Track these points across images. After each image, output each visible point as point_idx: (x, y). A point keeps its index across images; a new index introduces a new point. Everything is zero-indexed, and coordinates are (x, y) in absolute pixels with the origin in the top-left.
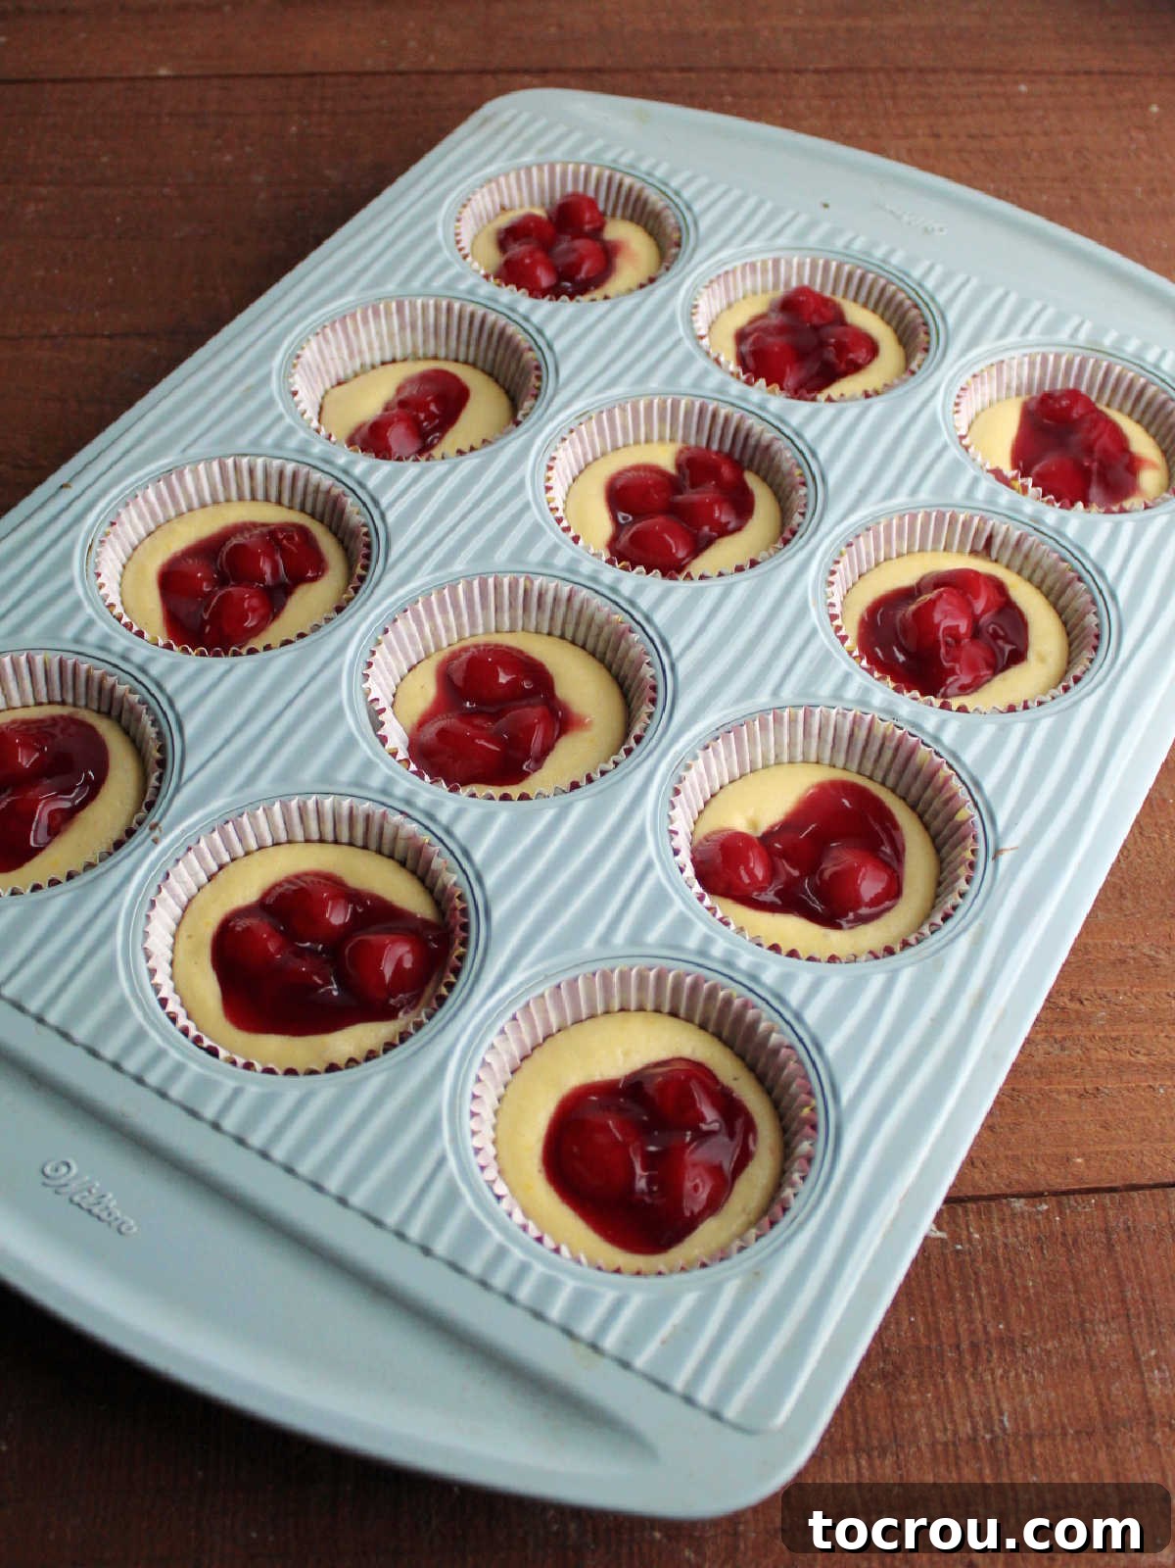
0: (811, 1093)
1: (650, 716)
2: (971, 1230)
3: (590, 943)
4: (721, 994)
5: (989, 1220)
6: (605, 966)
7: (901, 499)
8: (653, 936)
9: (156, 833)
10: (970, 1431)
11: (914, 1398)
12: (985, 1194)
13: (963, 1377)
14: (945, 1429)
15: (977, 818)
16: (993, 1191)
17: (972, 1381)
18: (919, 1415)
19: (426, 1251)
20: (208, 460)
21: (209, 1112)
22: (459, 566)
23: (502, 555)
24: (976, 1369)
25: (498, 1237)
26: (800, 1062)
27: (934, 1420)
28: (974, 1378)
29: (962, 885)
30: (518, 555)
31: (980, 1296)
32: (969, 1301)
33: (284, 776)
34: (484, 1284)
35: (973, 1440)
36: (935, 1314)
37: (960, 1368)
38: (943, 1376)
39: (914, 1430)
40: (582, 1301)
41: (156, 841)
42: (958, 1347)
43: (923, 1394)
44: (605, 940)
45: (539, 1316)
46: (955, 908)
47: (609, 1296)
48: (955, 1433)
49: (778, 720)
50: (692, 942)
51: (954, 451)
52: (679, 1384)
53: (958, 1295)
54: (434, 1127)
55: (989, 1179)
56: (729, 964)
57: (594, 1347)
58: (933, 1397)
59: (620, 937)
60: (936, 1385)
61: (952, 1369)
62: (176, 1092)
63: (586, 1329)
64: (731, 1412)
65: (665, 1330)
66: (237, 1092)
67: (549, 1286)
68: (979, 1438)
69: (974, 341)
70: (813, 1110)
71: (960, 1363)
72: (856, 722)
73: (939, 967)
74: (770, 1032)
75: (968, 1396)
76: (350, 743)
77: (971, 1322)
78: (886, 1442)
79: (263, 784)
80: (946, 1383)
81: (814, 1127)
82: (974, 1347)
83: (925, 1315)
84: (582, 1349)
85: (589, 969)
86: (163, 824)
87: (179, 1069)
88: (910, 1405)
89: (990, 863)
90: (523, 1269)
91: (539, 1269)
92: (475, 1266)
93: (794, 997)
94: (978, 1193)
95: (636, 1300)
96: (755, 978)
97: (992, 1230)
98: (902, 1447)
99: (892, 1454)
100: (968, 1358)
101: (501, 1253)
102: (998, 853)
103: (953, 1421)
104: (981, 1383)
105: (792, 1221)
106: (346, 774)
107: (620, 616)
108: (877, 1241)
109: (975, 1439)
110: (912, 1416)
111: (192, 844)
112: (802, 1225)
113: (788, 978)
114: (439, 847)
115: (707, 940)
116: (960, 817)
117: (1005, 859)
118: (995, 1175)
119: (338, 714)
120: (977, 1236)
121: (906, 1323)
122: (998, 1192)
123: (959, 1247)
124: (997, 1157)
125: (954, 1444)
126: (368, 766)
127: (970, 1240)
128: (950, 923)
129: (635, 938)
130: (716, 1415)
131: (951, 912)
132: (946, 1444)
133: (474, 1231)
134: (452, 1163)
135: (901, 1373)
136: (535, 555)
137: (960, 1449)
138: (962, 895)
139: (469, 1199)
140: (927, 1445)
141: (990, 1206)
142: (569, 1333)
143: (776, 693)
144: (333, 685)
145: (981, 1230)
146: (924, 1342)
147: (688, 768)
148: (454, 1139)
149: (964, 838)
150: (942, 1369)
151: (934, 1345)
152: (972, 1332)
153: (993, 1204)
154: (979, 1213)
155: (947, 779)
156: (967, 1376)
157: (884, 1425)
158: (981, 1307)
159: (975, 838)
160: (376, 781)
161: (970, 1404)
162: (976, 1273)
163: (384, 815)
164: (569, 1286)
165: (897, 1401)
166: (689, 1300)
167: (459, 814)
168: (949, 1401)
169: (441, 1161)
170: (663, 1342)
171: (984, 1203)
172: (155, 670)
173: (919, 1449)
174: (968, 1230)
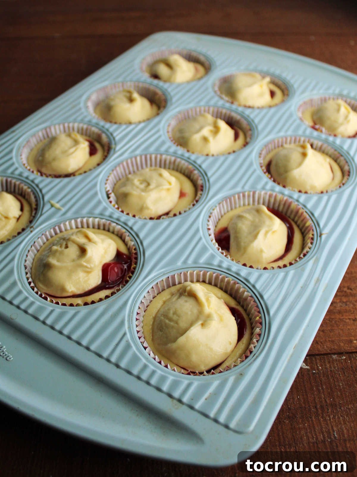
0: (259, 312)
1: (201, 194)
2: (318, 365)
3: (179, 263)
4: (226, 279)
5: (324, 362)
6: (185, 270)
7: (282, 134)
8: (202, 260)
9: (32, 229)
10: (322, 438)
11: (300, 426)
12: (322, 353)
13: (318, 418)
14: (313, 437)
15: (313, 224)
16: (325, 352)
17: (322, 419)
18: (303, 432)
19: (117, 366)
20: (59, 124)
21: (42, 318)
22: (138, 152)
23: (152, 149)
24: (323, 415)
25: (144, 361)
26: (255, 301)
27: (308, 434)
28: (323, 418)
29: (309, 245)
30: (157, 149)
31: (322, 388)
32: (318, 390)
33: (77, 212)
34: (139, 378)
35: (324, 442)
36: (307, 395)
37: (317, 415)
38: (311, 418)
39: (301, 438)
40: (175, 384)
41: (31, 232)
42: (316, 407)
43: (304, 425)
44: (185, 262)
45: (159, 389)
46: (307, 252)
47: (186, 382)
48: (317, 439)
49: (244, 196)
50: (216, 262)
51: (298, 121)
52: (212, 415)
53: (315, 388)
54: (122, 323)
55: (324, 348)
56: (229, 269)
57: (180, 401)
58: (308, 425)
59: (190, 261)
60: (309, 422)
61: (314, 415)
62: (30, 311)
63: (176, 394)
64: (232, 425)
65: (206, 395)
66: (52, 311)
67: (163, 379)
68: (326, 441)
69: (303, 92)
70: (260, 318)
71: (317, 413)
72: (270, 196)
73: (303, 270)
74: (244, 292)
75: (321, 425)
76: (99, 202)
77: (320, 398)
78: (291, 442)
79: (69, 215)
80: (312, 420)
81: (261, 323)
82: (322, 407)
83: (303, 395)
84: (175, 401)
85: (179, 272)
86: (34, 227)
87: (32, 303)
88: (299, 428)
89: (319, 238)
90: (154, 372)
91: (159, 372)
92: (135, 372)
93: (252, 280)
94: (320, 353)
95: (195, 384)
96: (238, 274)
97: (326, 365)
98: (297, 444)
99: (293, 446)
100: (320, 411)
101: (145, 367)
102: (321, 235)
103: (316, 435)
104: (325, 420)
105: (254, 356)
106: (97, 211)
107: (191, 167)
108: (286, 363)
109: (325, 441)
110: (300, 433)
111: (44, 233)
112: (257, 357)
113: (249, 274)
114: (128, 234)
115: (221, 262)
116: (307, 224)
117: (323, 237)
118: (325, 347)
119: (96, 194)
120: (320, 368)
121: (296, 398)
122: (327, 353)
123: (314, 371)
124: (326, 340)
125: (317, 443)
126: (105, 209)
127: (318, 369)
128: (306, 257)
129: (196, 261)
130: (227, 427)
131: (306, 253)
132: (314, 443)
133: (135, 359)
134: (128, 335)
135: (295, 417)
136: (163, 149)
137: (319, 445)
138: (310, 248)
139: (134, 348)
140: (306, 443)
141: (324, 357)
142: (170, 396)
143: (243, 187)
144: (95, 185)
145: (321, 366)
146: (303, 405)
147: (213, 210)
148: (129, 328)
149: (309, 231)
150: (310, 415)
151: (307, 406)
152: (321, 402)
153: (325, 356)
154: (320, 360)
155: (302, 213)
156: (320, 418)
157: (290, 436)
158: (323, 392)
159: (313, 230)
160: (107, 213)
161: (322, 428)
162: (321, 381)
163: (110, 224)
164: (171, 378)
165: (294, 427)
166: (216, 383)
167: (135, 223)
168: (314, 427)
169: (125, 334)
170: (206, 399)
171: (322, 356)
172: (36, 181)
173: (304, 445)
174: (317, 365)
